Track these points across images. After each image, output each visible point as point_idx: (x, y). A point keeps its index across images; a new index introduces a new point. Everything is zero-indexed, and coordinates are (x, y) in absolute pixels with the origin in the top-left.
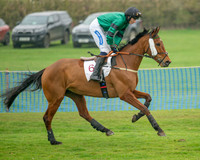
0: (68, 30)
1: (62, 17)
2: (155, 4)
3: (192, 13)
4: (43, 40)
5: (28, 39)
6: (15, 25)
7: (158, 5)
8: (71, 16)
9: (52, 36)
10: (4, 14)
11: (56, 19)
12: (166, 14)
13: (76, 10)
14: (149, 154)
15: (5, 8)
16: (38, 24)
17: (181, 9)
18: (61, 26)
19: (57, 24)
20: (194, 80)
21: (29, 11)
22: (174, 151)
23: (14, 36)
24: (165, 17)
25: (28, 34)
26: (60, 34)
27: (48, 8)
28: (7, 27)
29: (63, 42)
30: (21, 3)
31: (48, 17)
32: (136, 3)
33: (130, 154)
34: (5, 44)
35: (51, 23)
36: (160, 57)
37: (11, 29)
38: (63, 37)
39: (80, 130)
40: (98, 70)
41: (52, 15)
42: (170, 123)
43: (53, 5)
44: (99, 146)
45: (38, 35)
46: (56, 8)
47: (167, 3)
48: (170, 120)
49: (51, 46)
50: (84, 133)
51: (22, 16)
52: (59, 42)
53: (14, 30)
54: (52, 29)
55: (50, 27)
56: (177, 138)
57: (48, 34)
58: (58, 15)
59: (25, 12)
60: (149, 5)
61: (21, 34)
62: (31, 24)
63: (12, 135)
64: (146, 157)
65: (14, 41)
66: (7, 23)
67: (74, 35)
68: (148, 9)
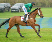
0: (10, 8)
1: (8, 4)
2: (32, 1)
3: (42, 3)
8: (10, 4)
9: (6, 9)
11: (7, 5)
13: (12, 3)
14: (31, 40)
17: (39, 2)
18: (8, 7)
19: (7, 6)
20: (42, 21)
26: (8, 9)
29: (8, 11)
35: (5, 6)
36: (41, 15)
38: (8, 10)
39: (13, 34)
40: (25, 19)
41: (6, 4)
43: (6, 1)
44: (18, 38)
46: (6, 2)
47: (35, 1)
49: (5, 12)
50: (14, 35)
52: (7, 11)
54: (6, 7)
55: (5, 7)
57: (4, 9)
58: (7, 4)
67: (11, 9)
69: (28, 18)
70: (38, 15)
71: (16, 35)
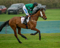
4: (17, 12)
5: (12, 12)
6: (8, 8)
7: (51, 2)
9: (20, 11)
10: (5, 4)
11: (21, 6)
12: (54, 4)
15: (5, 2)
16: (15, 7)
17: (58, 3)
18: (22, 8)
21: (13, 3)
22: (56, 45)
23: (8, 11)
24: (53, 5)
25: (12, 10)
27: (18, 3)
28: (6, 8)
29: (23, 13)
30: (10, 1)
31: (18, 5)
32: (45, 1)
33: (43, 46)
34: (5, 13)
35: (19, 7)
37: (7, 9)
41: (20, 5)
42: (55, 37)
43: (20, 1)
44: (34, 44)
45: (15, 11)
46: (21, 3)
47: (54, 1)
48: (55, 36)
49: (19, 14)
51: (11, 5)
52: (21, 13)
53: (8, 9)
54: (20, 9)
55: (19, 8)
56: (57, 41)
57: (18, 10)
58: (21, 5)
59: (11, 4)
60: (49, 2)
61: (10, 10)
62: (13, 7)
63: (7, 41)
64: (48, 47)
65: (8, 12)
66: (6, 7)
68: (48, 3)
69: (29, 20)
70: (41, 17)
71: (32, 40)
